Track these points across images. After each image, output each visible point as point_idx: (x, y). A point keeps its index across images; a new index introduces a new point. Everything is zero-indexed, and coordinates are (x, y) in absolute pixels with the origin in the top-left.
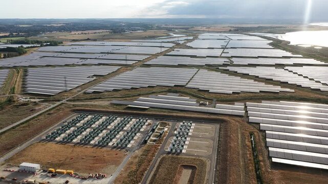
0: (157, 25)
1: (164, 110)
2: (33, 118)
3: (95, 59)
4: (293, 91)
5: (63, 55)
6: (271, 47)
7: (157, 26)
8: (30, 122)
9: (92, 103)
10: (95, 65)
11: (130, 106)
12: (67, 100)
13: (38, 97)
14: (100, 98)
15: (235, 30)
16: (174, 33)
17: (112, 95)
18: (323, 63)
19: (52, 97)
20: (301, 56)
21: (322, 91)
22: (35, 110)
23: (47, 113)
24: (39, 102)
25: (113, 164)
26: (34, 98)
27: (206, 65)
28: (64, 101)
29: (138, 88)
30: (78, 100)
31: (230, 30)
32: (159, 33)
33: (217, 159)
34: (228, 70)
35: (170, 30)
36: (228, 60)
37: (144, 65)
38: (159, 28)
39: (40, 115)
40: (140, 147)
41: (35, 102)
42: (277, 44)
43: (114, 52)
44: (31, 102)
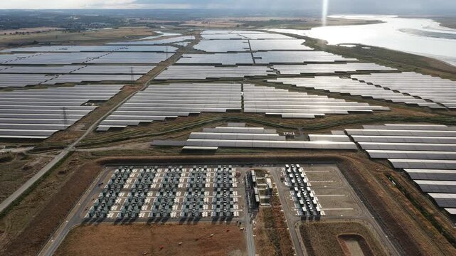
0: (128, 19)
1: (243, 150)
2: (39, 182)
3: (70, 74)
4: (387, 108)
5: (10, 70)
6: (308, 48)
7: (130, 21)
8: (38, 189)
9: (120, 147)
10: (78, 84)
11: (185, 147)
12: (76, 147)
13: (20, 144)
14: (129, 139)
15: (244, 25)
16: (163, 31)
17: (144, 133)
18: (390, 69)
19: (44, 143)
20: (355, 60)
21: (421, 107)
22: (31, 167)
23: (57, 170)
24: (28, 152)
25: (235, 249)
26: (15, 147)
27: (245, 77)
28: (71, 148)
29: (175, 118)
30: (94, 144)
31: (238, 26)
32: (139, 30)
33: (376, 219)
34: (282, 83)
35: (152, 26)
36: (269, 69)
37: (155, 80)
38: (133, 24)
39: (46, 175)
40: (255, 215)
41: (21, 154)
42: (314, 44)
43: (91, 62)
44: (15, 154)
